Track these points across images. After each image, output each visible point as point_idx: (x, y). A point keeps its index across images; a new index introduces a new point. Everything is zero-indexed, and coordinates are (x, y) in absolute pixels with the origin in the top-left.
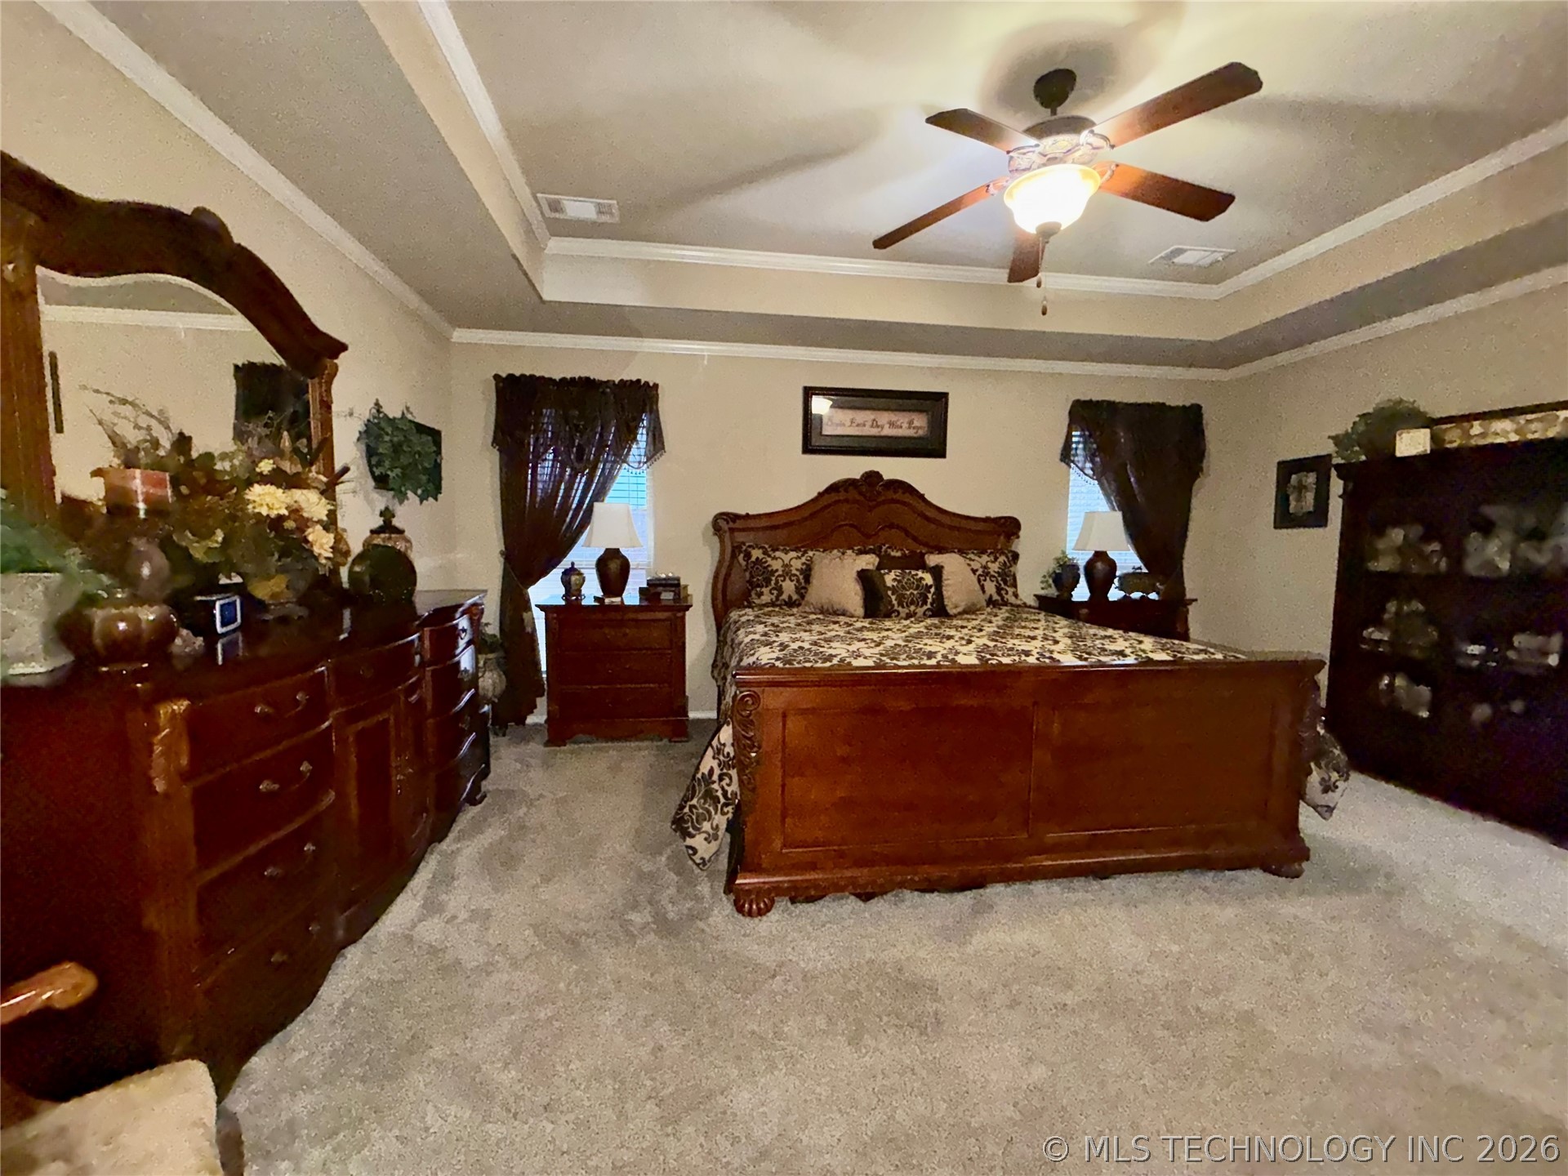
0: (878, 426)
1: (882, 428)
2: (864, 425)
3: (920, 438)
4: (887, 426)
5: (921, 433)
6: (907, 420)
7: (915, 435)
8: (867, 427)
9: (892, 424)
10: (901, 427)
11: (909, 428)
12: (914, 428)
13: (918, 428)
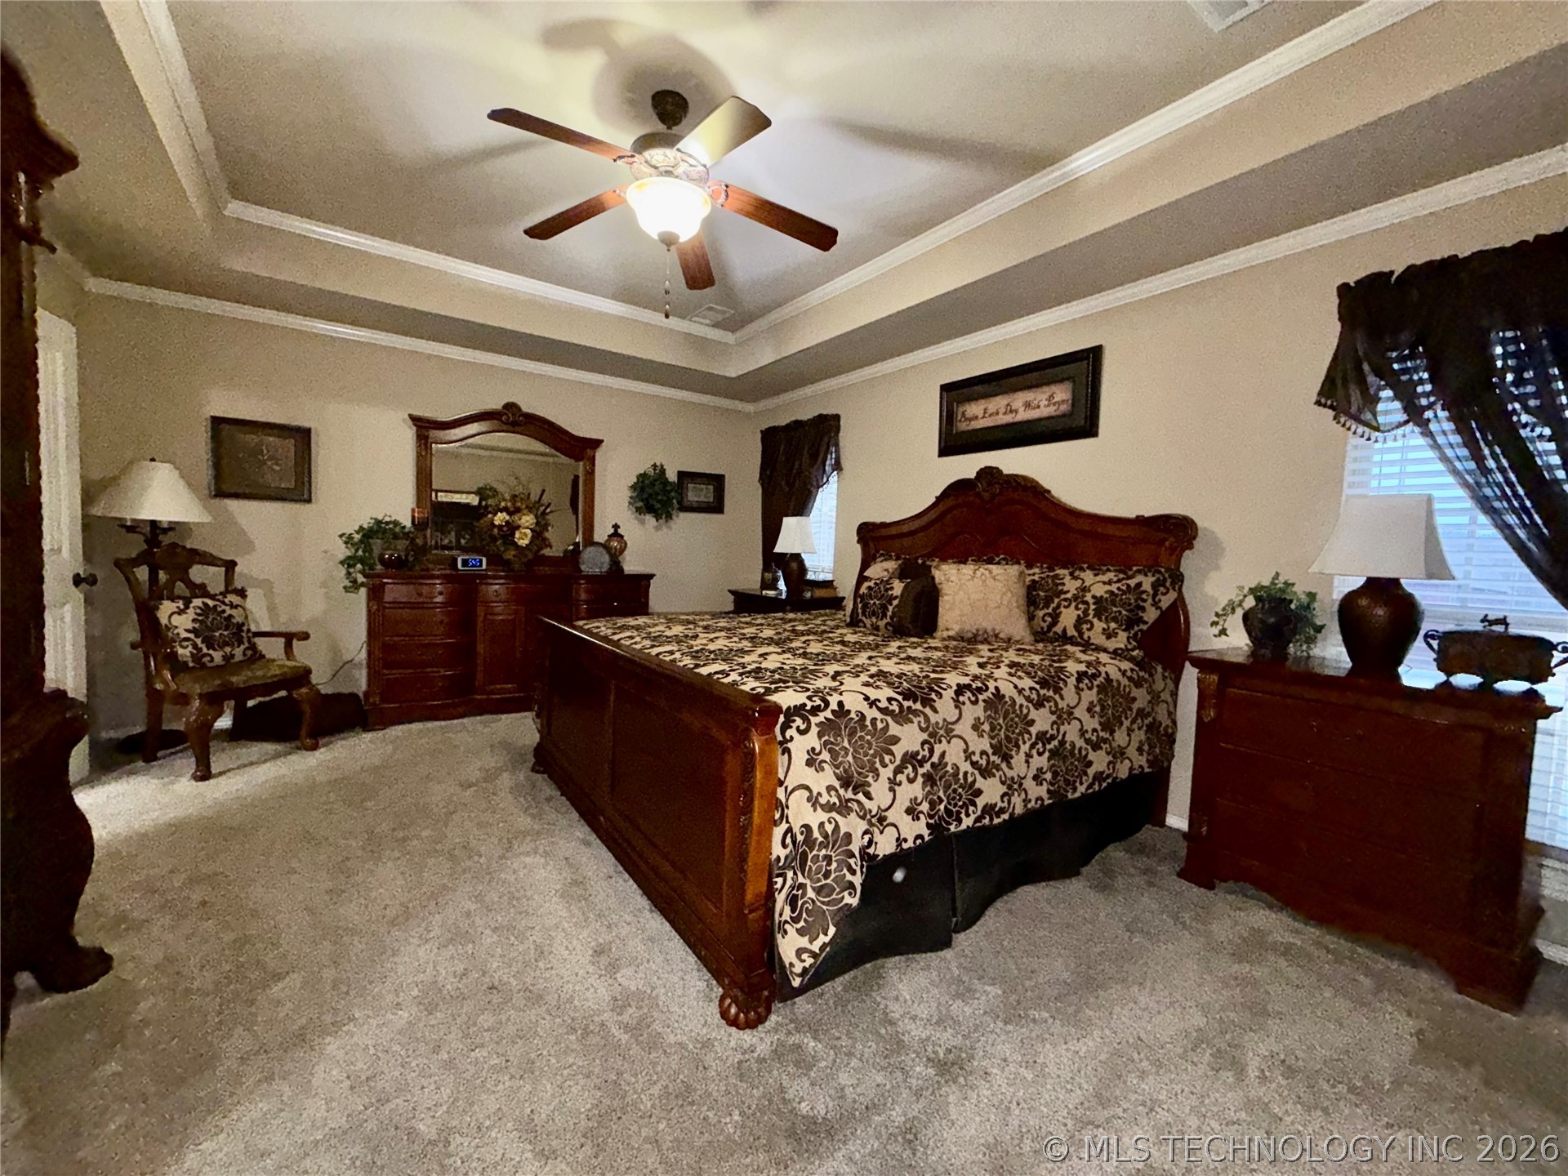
0: (1011, 411)
1: (1016, 412)
2: (997, 413)
3: (1064, 416)
4: (1021, 410)
5: (1064, 408)
6: (1046, 396)
7: (1058, 413)
8: (1001, 416)
9: (1027, 405)
10: (1039, 407)
11: (1049, 405)
12: (1054, 404)
13: (1059, 403)
